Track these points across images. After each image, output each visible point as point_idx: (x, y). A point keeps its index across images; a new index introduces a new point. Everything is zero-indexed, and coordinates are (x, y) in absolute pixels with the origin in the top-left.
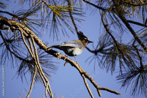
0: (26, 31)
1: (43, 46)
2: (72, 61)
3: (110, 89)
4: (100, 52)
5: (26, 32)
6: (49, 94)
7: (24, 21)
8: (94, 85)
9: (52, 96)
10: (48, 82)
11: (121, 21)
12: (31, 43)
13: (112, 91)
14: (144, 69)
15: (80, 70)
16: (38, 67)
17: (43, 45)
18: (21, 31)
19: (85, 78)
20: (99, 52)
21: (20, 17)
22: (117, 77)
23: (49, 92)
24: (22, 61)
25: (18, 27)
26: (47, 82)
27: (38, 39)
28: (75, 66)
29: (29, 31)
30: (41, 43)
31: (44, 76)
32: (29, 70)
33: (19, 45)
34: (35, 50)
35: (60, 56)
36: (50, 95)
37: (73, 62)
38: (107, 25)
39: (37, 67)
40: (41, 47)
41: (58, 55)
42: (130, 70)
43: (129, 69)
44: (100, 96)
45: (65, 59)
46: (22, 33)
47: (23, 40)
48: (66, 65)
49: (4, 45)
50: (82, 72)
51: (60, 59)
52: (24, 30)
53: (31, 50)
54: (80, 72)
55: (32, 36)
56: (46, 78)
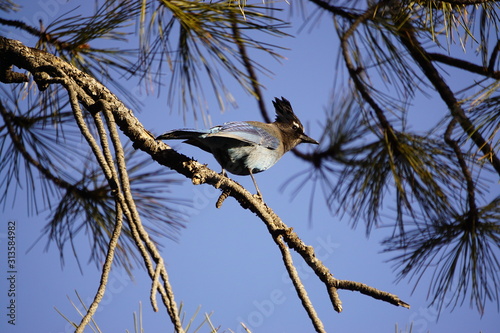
0: (86, 88)
1: (143, 141)
2: (243, 191)
3: (371, 288)
4: (330, 158)
5: (89, 92)
6: (164, 300)
7: (78, 53)
8: (318, 272)
9: (176, 309)
10: (161, 261)
11: (409, 56)
12: (104, 130)
13: (378, 291)
14: (481, 221)
15: (271, 220)
16: (127, 210)
17: (144, 136)
18: (71, 87)
19: (287, 249)
20: (327, 159)
21: (64, 42)
22: (384, 242)
23: (165, 294)
24: (64, 191)
25: (60, 75)
26: (156, 261)
27: (128, 117)
28: (254, 209)
29: (96, 88)
30: (139, 130)
31: (148, 241)
32: (85, 222)
33: (57, 135)
34: (117, 152)
35: (203, 173)
36: (168, 304)
37: (248, 194)
38: (360, 69)
39: (124, 212)
40: (139, 144)
41: (194, 169)
42: (430, 223)
43: (427, 219)
44: (337, 309)
45: (219, 184)
46: (75, 93)
47: (76, 118)
48: (222, 203)
49: (5, 136)
50: (275, 228)
51: (201, 183)
52: (79, 83)
53: (104, 153)
54: (270, 227)
55: (107, 105)
56: (153, 247)
